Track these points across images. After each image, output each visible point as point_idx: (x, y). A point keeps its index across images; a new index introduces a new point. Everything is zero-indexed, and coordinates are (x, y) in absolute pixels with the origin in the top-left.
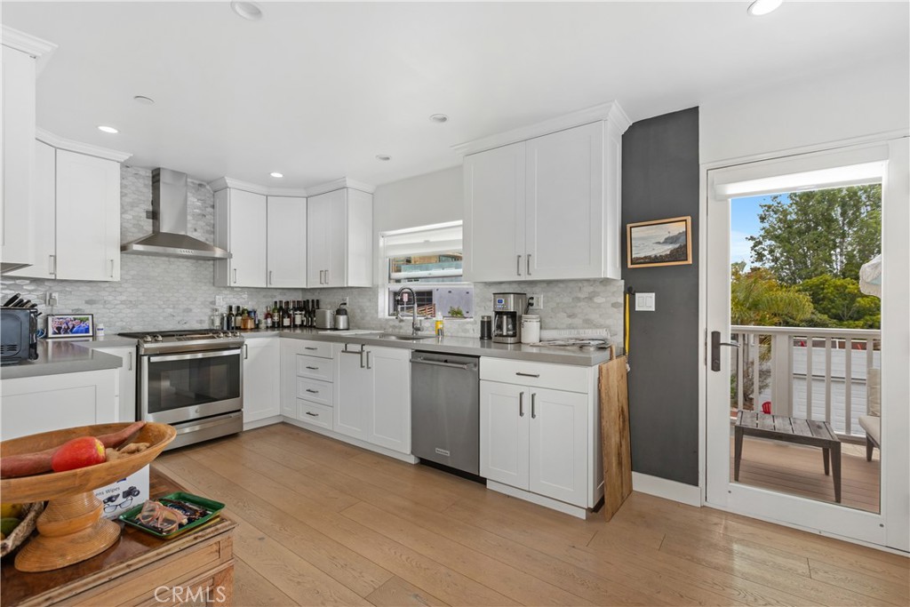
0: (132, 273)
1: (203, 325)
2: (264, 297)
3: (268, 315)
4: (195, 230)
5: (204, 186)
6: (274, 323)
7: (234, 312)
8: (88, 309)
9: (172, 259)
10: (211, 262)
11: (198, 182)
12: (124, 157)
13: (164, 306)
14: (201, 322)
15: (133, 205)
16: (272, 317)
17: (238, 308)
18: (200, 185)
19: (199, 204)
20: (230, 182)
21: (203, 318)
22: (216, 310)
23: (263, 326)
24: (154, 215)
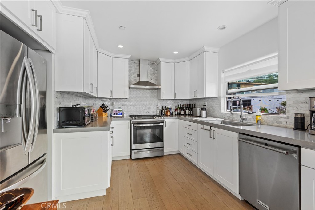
0: (134, 95)
1: (154, 113)
2: (175, 103)
3: (176, 110)
4: (152, 79)
5: (154, 63)
6: (178, 113)
7: (164, 109)
8: (122, 107)
9: (145, 90)
10: (157, 90)
11: (152, 62)
12: (129, 57)
13: (142, 106)
14: (153, 112)
15: (134, 73)
16: (177, 111)
17: (165, 107)
18: (153, 63)
19: (153, 70)
20: (161, 60)
21: (154, 111)
22: (158, 108)
23: (174, 114)
24: (139, 76)
